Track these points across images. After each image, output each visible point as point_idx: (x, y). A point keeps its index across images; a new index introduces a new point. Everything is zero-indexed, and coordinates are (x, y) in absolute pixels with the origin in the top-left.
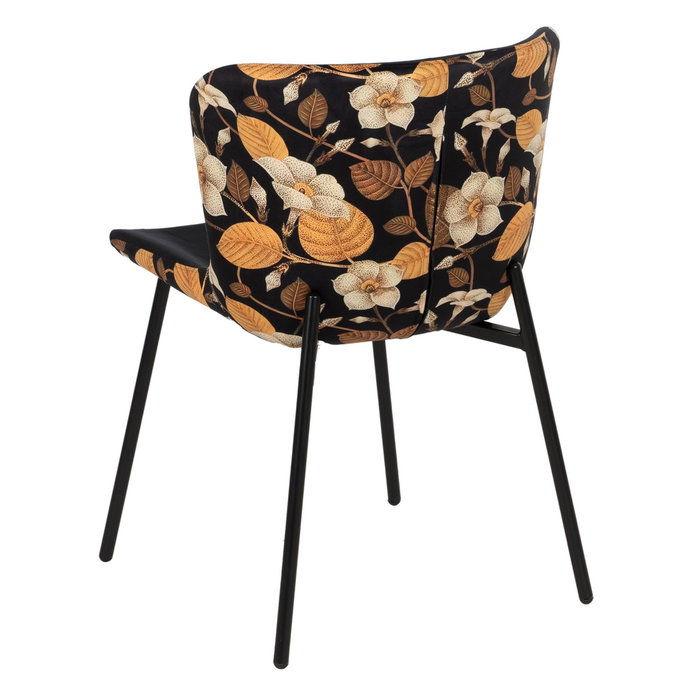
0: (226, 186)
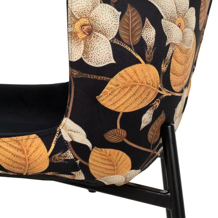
0: (118, 33)
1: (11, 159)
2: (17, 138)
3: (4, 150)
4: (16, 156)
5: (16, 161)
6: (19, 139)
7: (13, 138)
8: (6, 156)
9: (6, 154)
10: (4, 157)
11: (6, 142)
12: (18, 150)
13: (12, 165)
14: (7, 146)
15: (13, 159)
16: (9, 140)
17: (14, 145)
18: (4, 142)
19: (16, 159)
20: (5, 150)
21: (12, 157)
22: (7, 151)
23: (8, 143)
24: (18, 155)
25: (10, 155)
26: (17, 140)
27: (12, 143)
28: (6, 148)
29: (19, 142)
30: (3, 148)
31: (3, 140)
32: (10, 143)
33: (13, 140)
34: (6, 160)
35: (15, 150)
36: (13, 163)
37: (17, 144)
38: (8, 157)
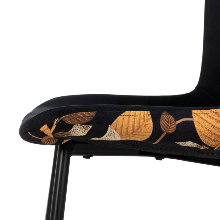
1: (210, 131)
2: (216, 110)
3: (204, 121)
4: (215, 128)
5: (215, 132)
6: (219, 112)
7: (213, 110)
8: (206, 128)
9: (206, 125)
10: (204, 128)
11: (206, 114)
12: (217, 121)
13: (210, 137)
14: (207, 118)
15: (212, 131)
16: (209, 112)
17: (214, 117)
18: (204, 113)
19: (215, 131)
20: (206, 121)
21: (212, 129)
22: (207, 123)
23: (208, 115)
24: (217, 127)
25: (210, 127)
26: (216, 112)
27: (211, 115)
28: (207, 119)
29: (218, 114)
30: (204, 119)
31: (203, 112)
32: (210, 115)
33: (212, 112)
34: (205, 131)
35: (215, 121)
36: (211, 135)
37: (217, 115)
38: (208, 129)
